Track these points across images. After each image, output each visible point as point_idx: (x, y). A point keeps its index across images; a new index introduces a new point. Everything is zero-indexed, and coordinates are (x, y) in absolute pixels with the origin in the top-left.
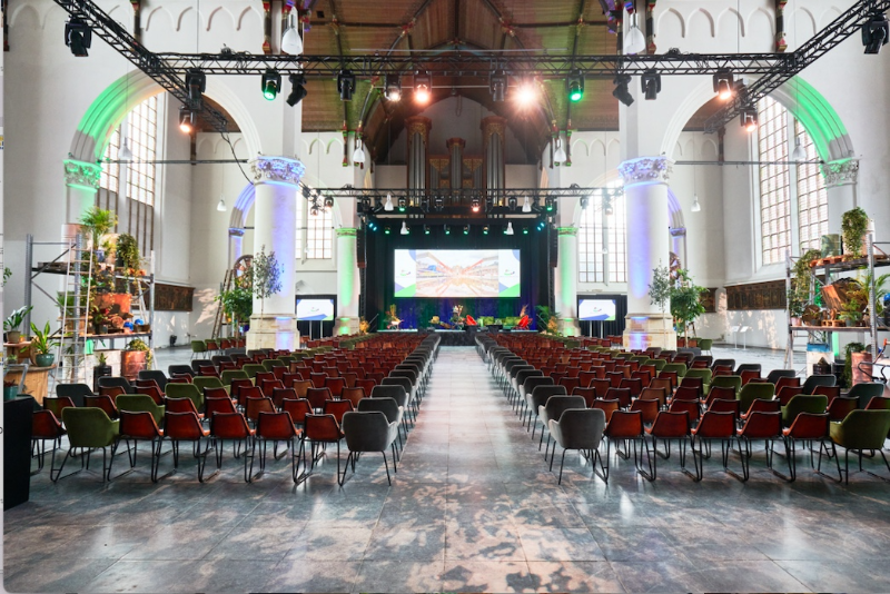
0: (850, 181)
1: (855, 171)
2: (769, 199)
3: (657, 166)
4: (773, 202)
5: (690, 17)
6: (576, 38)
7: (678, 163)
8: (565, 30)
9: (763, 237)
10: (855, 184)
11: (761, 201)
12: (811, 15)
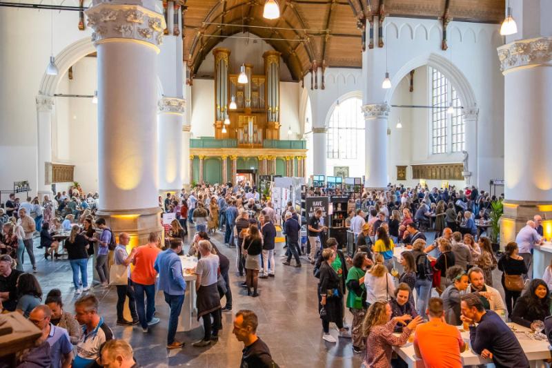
0: (475, 119)
1: (477, 114)
2: (437, 116)
3: (383, 109)
4: (439, 118)
5: (401, 27)
6: (330, 11)
7: (393, 106)
8: (325, 6)
9: (433, 138)
10: (477, 120)
11: (433, 117)
12: (460, 32)
